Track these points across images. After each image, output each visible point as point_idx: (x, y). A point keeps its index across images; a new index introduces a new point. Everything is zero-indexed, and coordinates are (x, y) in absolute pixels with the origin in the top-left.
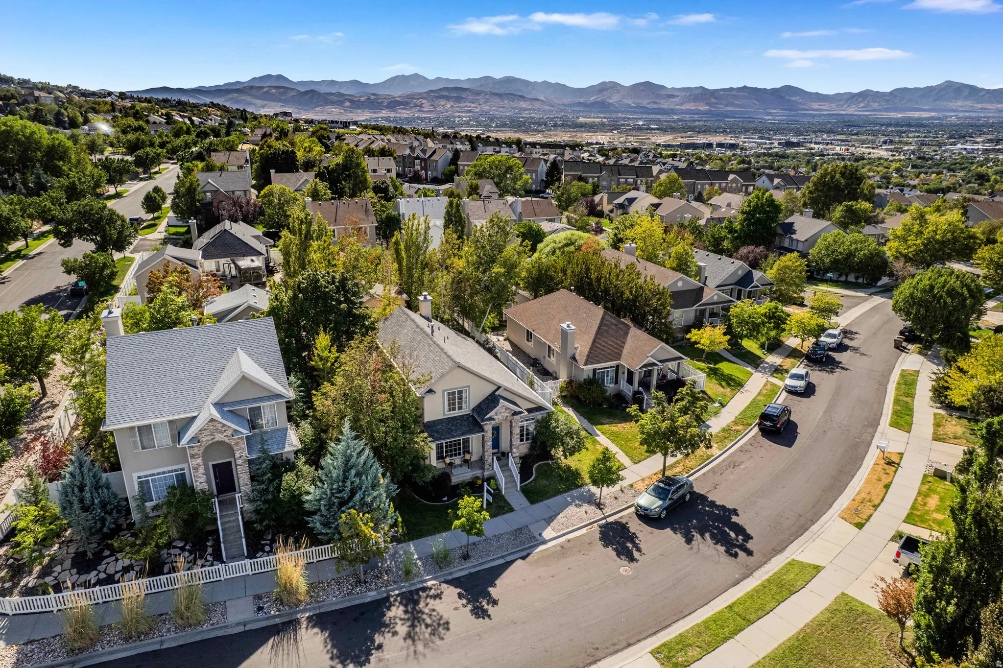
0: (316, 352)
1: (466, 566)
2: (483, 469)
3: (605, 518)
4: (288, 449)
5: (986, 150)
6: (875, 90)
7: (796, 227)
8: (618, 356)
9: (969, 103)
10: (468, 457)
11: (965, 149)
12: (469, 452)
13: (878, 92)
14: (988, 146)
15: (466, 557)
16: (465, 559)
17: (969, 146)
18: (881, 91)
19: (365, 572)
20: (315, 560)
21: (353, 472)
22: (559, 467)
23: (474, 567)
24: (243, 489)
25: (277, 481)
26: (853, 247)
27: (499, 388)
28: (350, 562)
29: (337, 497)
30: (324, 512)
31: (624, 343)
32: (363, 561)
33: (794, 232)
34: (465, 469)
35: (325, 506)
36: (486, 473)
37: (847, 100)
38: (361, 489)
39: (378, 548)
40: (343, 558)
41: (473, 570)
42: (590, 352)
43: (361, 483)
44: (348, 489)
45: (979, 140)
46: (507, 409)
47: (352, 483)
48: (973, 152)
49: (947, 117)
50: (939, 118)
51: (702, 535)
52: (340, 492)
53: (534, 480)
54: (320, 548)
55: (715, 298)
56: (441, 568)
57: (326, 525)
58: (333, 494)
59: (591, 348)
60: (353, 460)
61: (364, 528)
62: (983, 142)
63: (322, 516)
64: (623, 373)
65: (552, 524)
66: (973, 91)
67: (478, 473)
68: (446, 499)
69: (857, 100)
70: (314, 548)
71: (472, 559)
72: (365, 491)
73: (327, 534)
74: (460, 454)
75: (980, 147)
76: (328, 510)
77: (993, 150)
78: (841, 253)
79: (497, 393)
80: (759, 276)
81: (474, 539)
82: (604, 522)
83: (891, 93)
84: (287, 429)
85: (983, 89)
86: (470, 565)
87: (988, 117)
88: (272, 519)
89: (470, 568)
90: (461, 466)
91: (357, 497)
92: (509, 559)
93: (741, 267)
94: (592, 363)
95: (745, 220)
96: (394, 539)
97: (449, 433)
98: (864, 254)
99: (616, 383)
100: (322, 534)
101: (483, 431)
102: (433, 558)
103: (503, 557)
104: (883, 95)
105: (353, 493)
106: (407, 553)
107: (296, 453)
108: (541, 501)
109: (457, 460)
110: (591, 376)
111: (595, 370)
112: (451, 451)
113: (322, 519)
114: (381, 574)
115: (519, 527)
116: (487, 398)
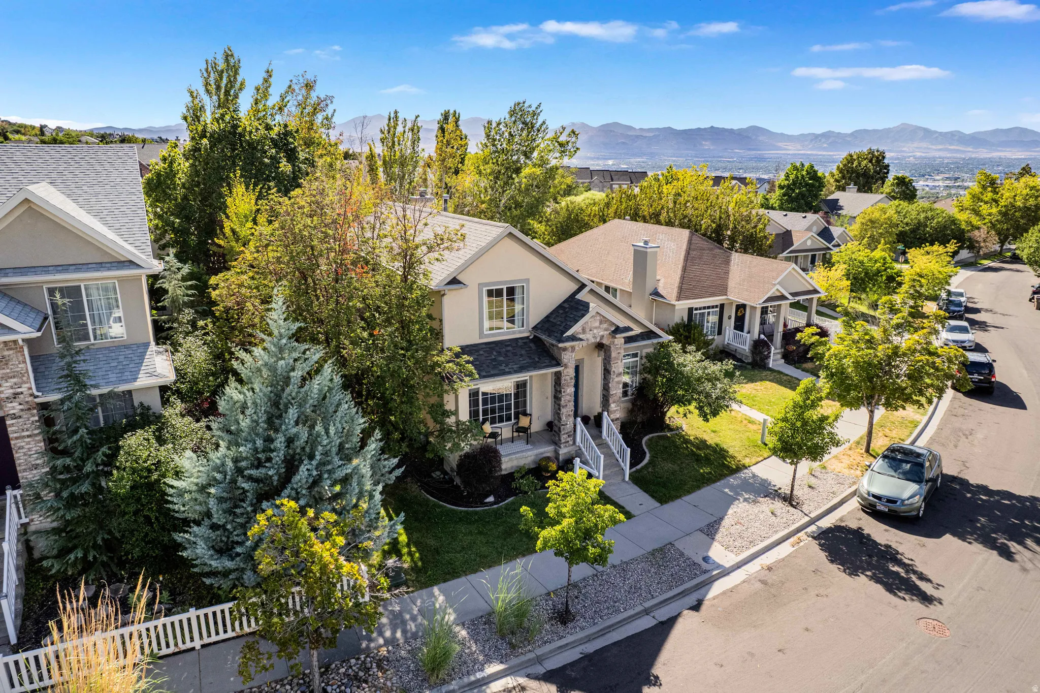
0: (227, 225)
1: (570, 639)
2: (556, 443)
3: (812, 522)
4: (143, 381)
5: (947, 186)
6: (837, 131)
7: (841, 203)
8: (723, 290)
9: (924, 145)
10: (524, 422)
11: (927, 186)
12: (525, 414)
13: (839, 133)
14: (948, 183)
15: (564, 617)
16: (564, 622)
17: (930, 183)
18: (842, 132)
19: (326, 669)
20: (197, 644)
21: (292, 413)
22: (687, 441)
23: (589, 639)
24: (25, 476)
25: (104, 449)
26: (923, 215)
27: (583, 286)
28: (283, 645)
29: (250, 478)
30: (218, 518)
31: (727, 273)
32: (317, 640)
33: (841, 208)
34: (520, 445)
35: (221, 500)
36: (564, 451)
37: (812, 140)
38: (311, 457)
39: (357, 605)
40: (265, 634)
41: (591, 648)
42: (682, 282)
43: (313, 441)
44: (278, 457)
45: (937, 178)
46: (604, 320)
47: (290, 441)
48: (935, 189)
49: (905, 158)
50: (898, 159)
51: (1021, 543)
52: (259, 465)
53: (650, 463)
54: (209, 610)
55: (809, 243)
56: (513, 647)
57: (224, 550)
58: (239, 471)
59: (683, 278)
60: (292, 389)
61: (318, 547)
62: (942, 179)
63: (214, 527)
64: (730, 318)
65: (718, 537)
66: (927, 134)
67: (547, 450)
68: (491, 499)
69: (820, 141)
70: (193, 613)
71: (582, 622)
72: (322, 464)
73: (226, 574)
74: (509, 419)
75: (941, 183)
76: (230, 512)
77: (954, 187)
78: (907, 224)
79: (579, 297)
80: (839, 232)
81: (582, 570)
82: (813, 528)
83: (852, 134)
84: (147, 345)
85: (936, 132)
86: (581, 635)
87: (943, 158)
88: (95, 546)
89: (581, 642)
90: (512, 440)
91: (303, 474)
92: (663, 614)
93: (815, 223)
94: (687, 298)
95: (784, 195)
96: (397, 580)
97: (495, 367)
98: (938, 222)
99: (720, 333)
100: (213, 574)
101: (558, 364)
102: (488, 622)
103: (647, 612)
104: (846, 135)
105: (291, 465)
106: (428, 612)
107: (163, 389)
108: (679, 497)
109: (505, 429)
110: (686, 319)
111: (690, 310)
112: (493, 411)
113: (213, 535)
114: (367, 670)
115: (657, 546)
116: (560, 306)
